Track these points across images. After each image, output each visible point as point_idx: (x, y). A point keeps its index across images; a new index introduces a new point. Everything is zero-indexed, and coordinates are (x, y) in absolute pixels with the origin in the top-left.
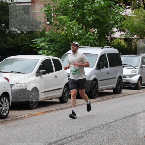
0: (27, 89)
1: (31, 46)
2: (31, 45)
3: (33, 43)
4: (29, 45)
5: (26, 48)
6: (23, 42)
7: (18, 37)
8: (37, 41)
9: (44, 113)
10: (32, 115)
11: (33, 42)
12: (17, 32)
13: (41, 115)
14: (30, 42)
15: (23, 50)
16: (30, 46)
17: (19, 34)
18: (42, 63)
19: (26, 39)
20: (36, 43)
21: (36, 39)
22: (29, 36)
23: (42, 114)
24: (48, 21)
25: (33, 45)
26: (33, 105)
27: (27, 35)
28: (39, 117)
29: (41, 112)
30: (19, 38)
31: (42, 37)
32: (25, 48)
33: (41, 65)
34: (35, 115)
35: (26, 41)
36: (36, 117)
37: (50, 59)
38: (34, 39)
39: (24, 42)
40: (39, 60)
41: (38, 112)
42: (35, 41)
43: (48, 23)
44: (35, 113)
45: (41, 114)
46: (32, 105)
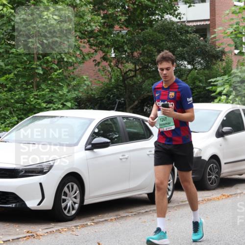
0: (202, 158)
1: (208, 90)
2: (208, 86)
3: (212, 84)
4: (204, 88)
5: (200, 92)
6: (195, 83)
7: (187, 75)
8: (217, 81)
9: (228, 196)
10: (209, 200)
11: (212, 82)
12: (186, 67)
13: (223, 200)
14: (206, 82)
15: (196, 95)
16: (207, 88)
17: (190, 71)
18: (226, 116)
19: (201, 78)
20: (215, 83)
21: (216, 78)
22: (205, 73)
23: (226, 198)
24: (236, 48)
25: (211, 87)
26: (212, 184)
27: (202, 71)
28: (221, 202)
29: (224, 195)
30: (190, 75)
31: (226, 75)
32: (198, 92)
33: (225, 119)
34: (214, 199)
35: (200, 81)
36: (217, 203)
37: (239, 110)
38: (213, 77)
39: (198, 83)
40: (222, 111)
41: (219, 196)
42: (215, 82)
43: (236, 52)
44: (214, 196)
45: (224, 197)
46: (209, 183)
